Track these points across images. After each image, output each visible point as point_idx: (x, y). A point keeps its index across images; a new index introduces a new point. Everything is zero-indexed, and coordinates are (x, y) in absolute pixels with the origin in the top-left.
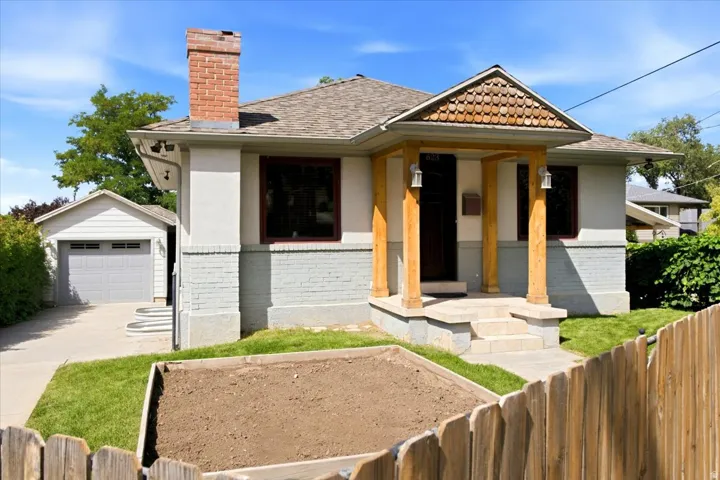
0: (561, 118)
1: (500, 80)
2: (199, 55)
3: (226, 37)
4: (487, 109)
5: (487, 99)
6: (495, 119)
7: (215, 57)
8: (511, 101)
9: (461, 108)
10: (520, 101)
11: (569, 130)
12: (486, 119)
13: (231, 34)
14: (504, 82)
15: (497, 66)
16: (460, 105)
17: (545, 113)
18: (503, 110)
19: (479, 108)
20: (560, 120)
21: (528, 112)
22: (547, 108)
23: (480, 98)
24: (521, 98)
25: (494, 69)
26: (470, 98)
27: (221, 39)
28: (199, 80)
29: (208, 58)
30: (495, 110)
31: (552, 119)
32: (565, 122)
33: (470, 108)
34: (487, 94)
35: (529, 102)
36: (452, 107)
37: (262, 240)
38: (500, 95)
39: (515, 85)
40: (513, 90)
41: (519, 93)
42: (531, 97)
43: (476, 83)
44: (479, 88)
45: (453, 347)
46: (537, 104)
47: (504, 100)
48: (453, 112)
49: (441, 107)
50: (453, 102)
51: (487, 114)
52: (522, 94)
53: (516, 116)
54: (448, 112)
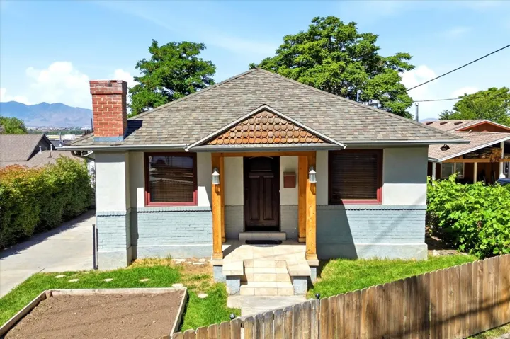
1: (268, 113)
3: (113, 84)
4: (259, 134)
5: (258, 127)
6: (264, 140)
7: (107, 97)
8: (276, 127)
9: (239, 134)
10: (283, 127)
11: (324, 144)
12: (258, 140)
13: (116, 82)
14: (271, 115)
15: (264, 105)
17: (304, 133)
18: (270, 134)
19: (252, 134)
20: (317, 137)
21: (290, 133)
22: (305, 130)
23: (253, 127)
25: (262, 107)
26: (245, 128)
27: (110, 85)
29: (103, 98)
30: (264, 134)
31: (310, 137)
32: (320, 139)
34: (258, 124)
35: (291, 126)
36: (232, 135)
37: (146, 204)
38: (268, 124)
39: (279, 116)
40: (278, 120)
41: (283, 121)
42: (292, 123)
43: (250, 117)
44: (252, 120)
45: (228, 290)
46: (297, 128)
47: (271, 127)
48: (233, 138)
49: (225, 135)
50: (233, 131)
51: (259, 137)
52: (286, 122)
53: (280, 137)
54: (229, 138)
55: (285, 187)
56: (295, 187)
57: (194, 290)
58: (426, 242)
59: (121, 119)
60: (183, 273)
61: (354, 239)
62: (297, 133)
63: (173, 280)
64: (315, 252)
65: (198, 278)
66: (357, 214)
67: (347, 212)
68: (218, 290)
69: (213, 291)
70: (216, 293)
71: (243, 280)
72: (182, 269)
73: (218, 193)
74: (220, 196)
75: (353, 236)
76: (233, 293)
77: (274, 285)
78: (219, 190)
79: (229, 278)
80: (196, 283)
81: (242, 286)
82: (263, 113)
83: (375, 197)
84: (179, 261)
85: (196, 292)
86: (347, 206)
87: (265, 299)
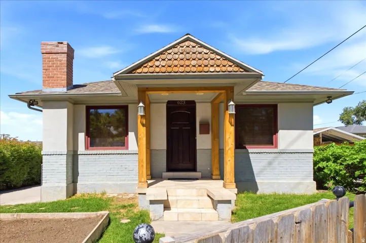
0: (238, 65)
1: (192, 43)
2: (47, 55)
3: (60, 45)
5: (182, 56)
6: (188, 69)
7: (54, 56)
8: (199, 56)
9: (163, 63)
10: (206, 56)
11: (244, 73)
12: (181, 69)
13: (62, 43)
14: (194, 44)
15: (187, 35)
16: (162, 62)
17: (225, 62)
18: (193, 63)
19: (176, 63)
20: (237, 66)
21: (212, 62)
22: (226, 59)
23: (177, 56)
24: (207, 53)
25: (186, 37)
26: (170, 57)
27: (57, 46)
28: (46, 68)
29: (51, 56)
30: (187, 63)
31: (231, 66)
32: (241, 68)
33: (170, 63)
34: (182, 53)
35: (213, 56)
36: (157, 63)
37: (87, 148)
38: (191, 53)
39: (202, 46)
40: (200, 50)
41: (205, 51)
42: (214, 52)
43: (174, 47)
44: (176, 50)
45: (151, 216)
46: (219, 57)
47: (194, 56)
48: (158, 67)
49: (150, 64)
50: (158, 60)
51: (182, 66)
52: (208, 51)
53: (203, 66)
54: (154, 66)
55: (200, 133)
56: (208, 133)
57: (118, 216)
58: (314, 180)
59: (66, 73)
60: (112, 203)
61: (256, 178)
62: (218, 62)
63: (99, 208)
64: (234, 181)
65: (124, 207)
66: (258, 157)
67: (251, 155)
68: (141, 216)
69: (137, 216)
70: (139, 218)
71: (167, 207)
72: (113, 201)
73: (143, 125)
74: (145, 128)
75: (255, 175)
76: (156, 219)
77: (198, 211)
78: (144, 122)
79: (152, 202)
80: (122, 211)
81: (165, 211)
82: (187, 43)
83: (272, 144)
84: (111, 196)
85: (120, 218)
86: (250, 150)
87: (189, 224)
